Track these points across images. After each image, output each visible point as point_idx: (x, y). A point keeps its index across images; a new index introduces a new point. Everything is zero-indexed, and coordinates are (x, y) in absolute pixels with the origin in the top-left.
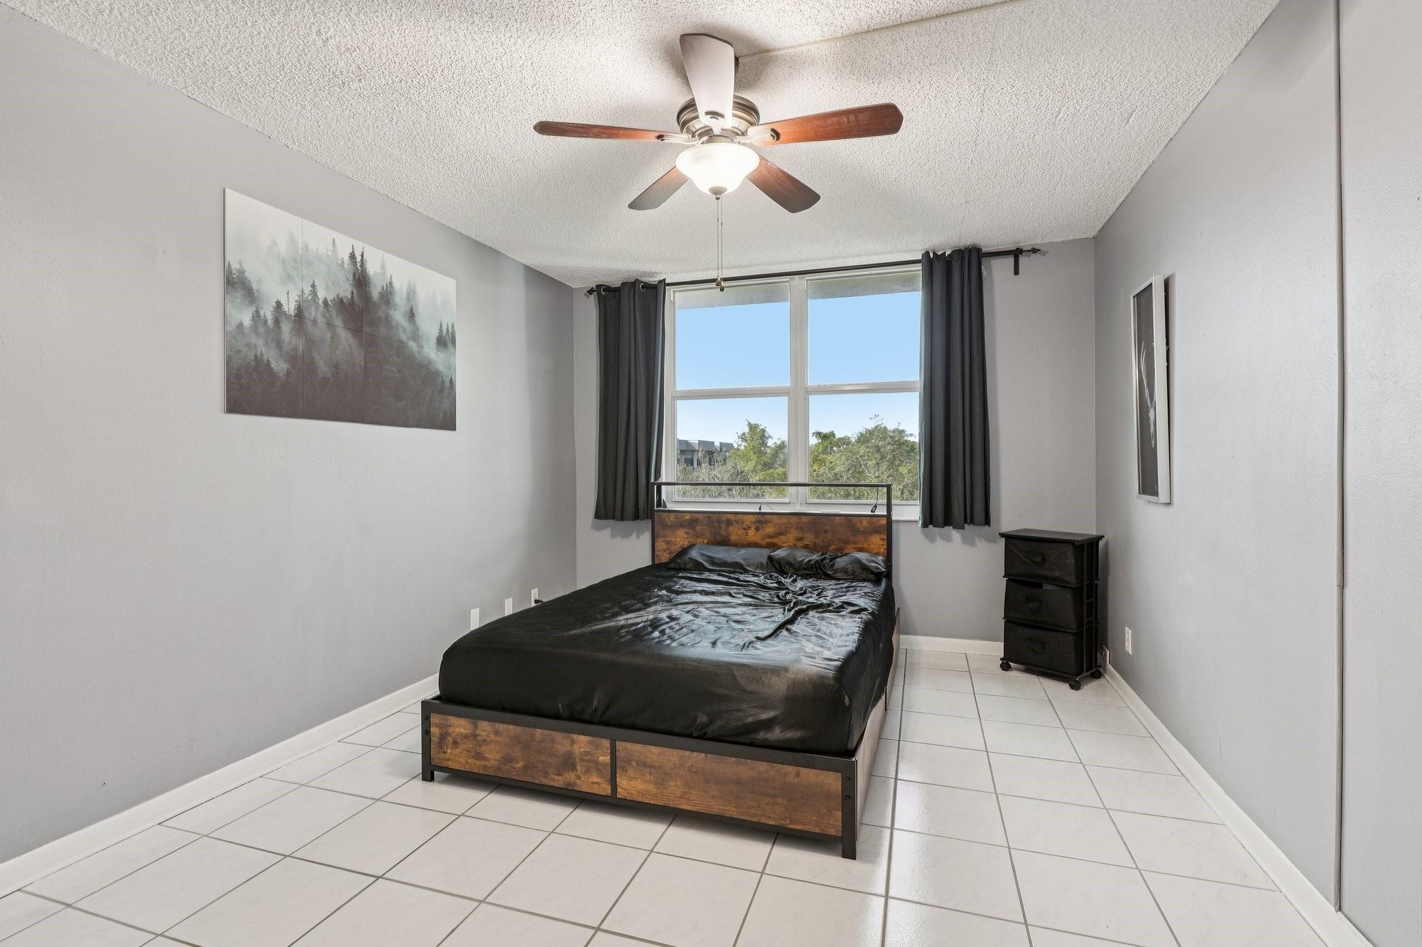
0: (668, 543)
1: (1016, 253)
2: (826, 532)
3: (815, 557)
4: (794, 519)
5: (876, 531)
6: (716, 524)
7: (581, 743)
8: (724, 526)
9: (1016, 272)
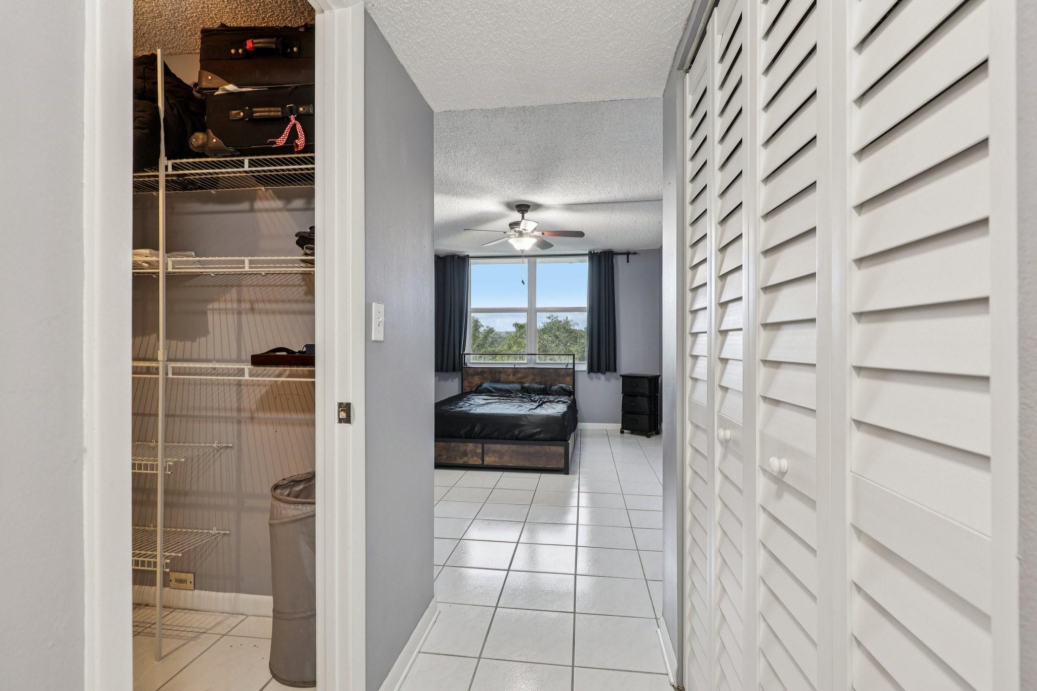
0: (470, 383)
1: (628, 254)
2: (546, 376)
3: (543, 386)
4: (531, 370)
5: (568, 375)
6: (494, 373)
7: (470, 446)
8: (498, 374)
9: (628, 262)
